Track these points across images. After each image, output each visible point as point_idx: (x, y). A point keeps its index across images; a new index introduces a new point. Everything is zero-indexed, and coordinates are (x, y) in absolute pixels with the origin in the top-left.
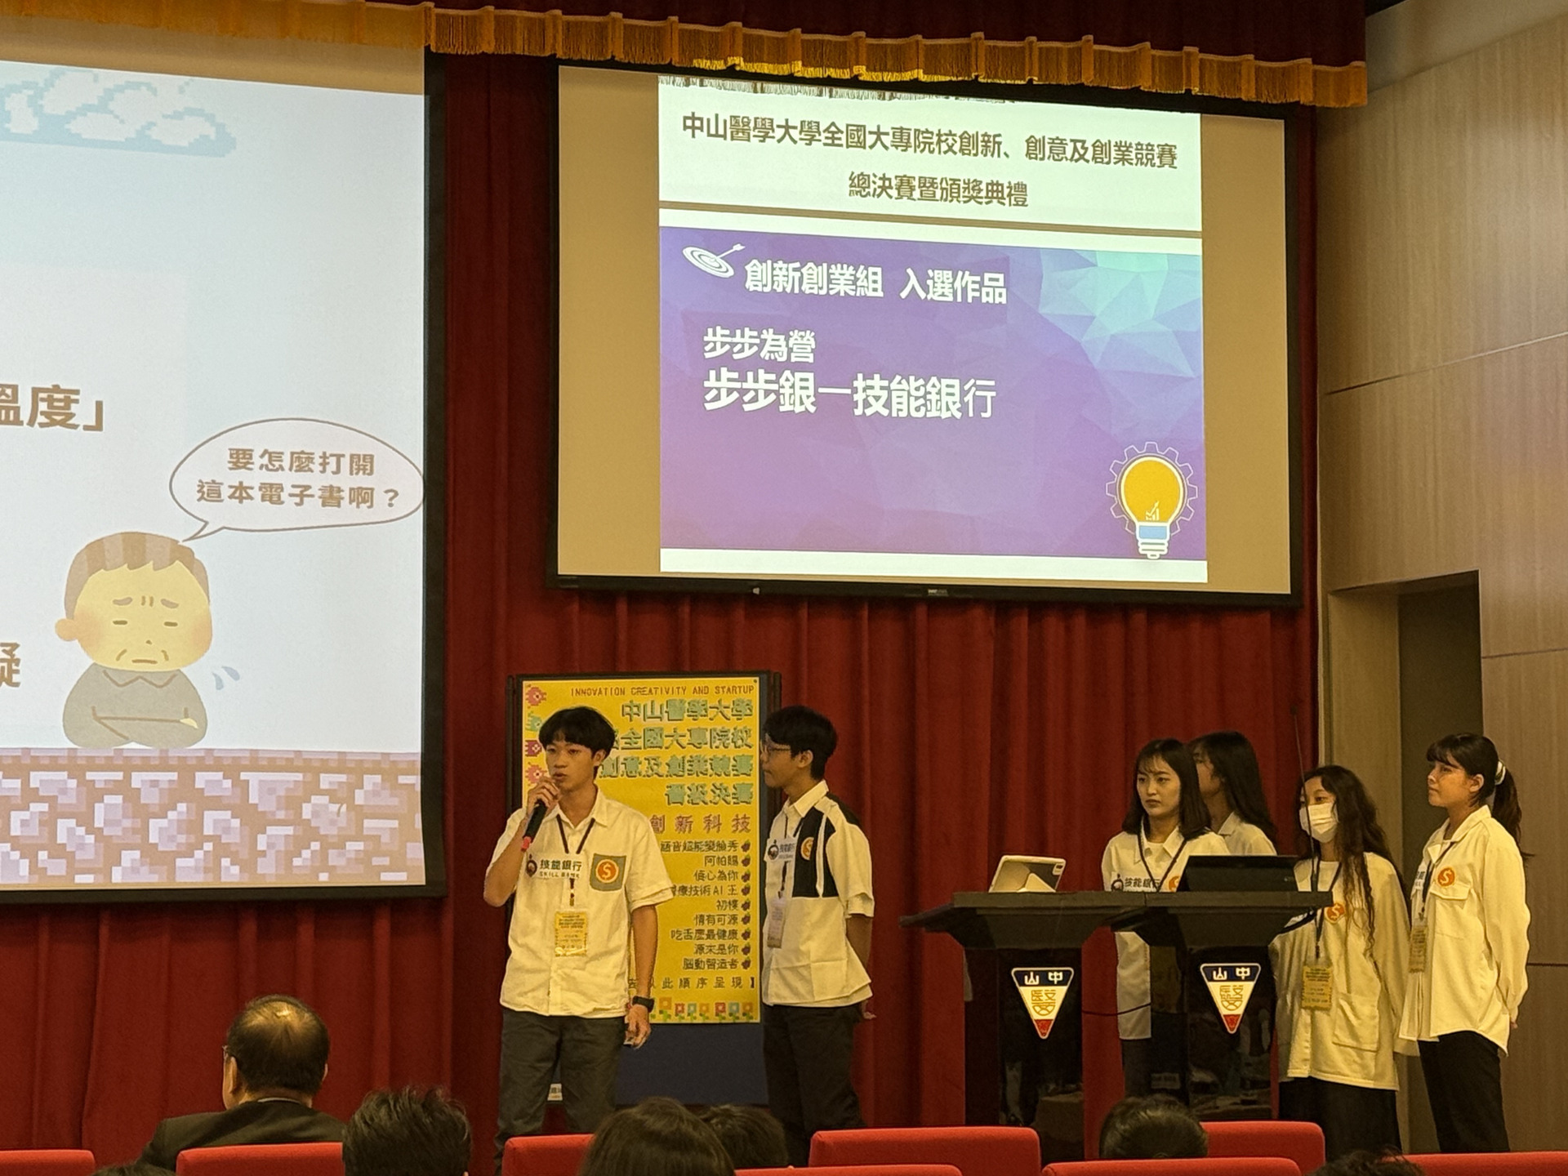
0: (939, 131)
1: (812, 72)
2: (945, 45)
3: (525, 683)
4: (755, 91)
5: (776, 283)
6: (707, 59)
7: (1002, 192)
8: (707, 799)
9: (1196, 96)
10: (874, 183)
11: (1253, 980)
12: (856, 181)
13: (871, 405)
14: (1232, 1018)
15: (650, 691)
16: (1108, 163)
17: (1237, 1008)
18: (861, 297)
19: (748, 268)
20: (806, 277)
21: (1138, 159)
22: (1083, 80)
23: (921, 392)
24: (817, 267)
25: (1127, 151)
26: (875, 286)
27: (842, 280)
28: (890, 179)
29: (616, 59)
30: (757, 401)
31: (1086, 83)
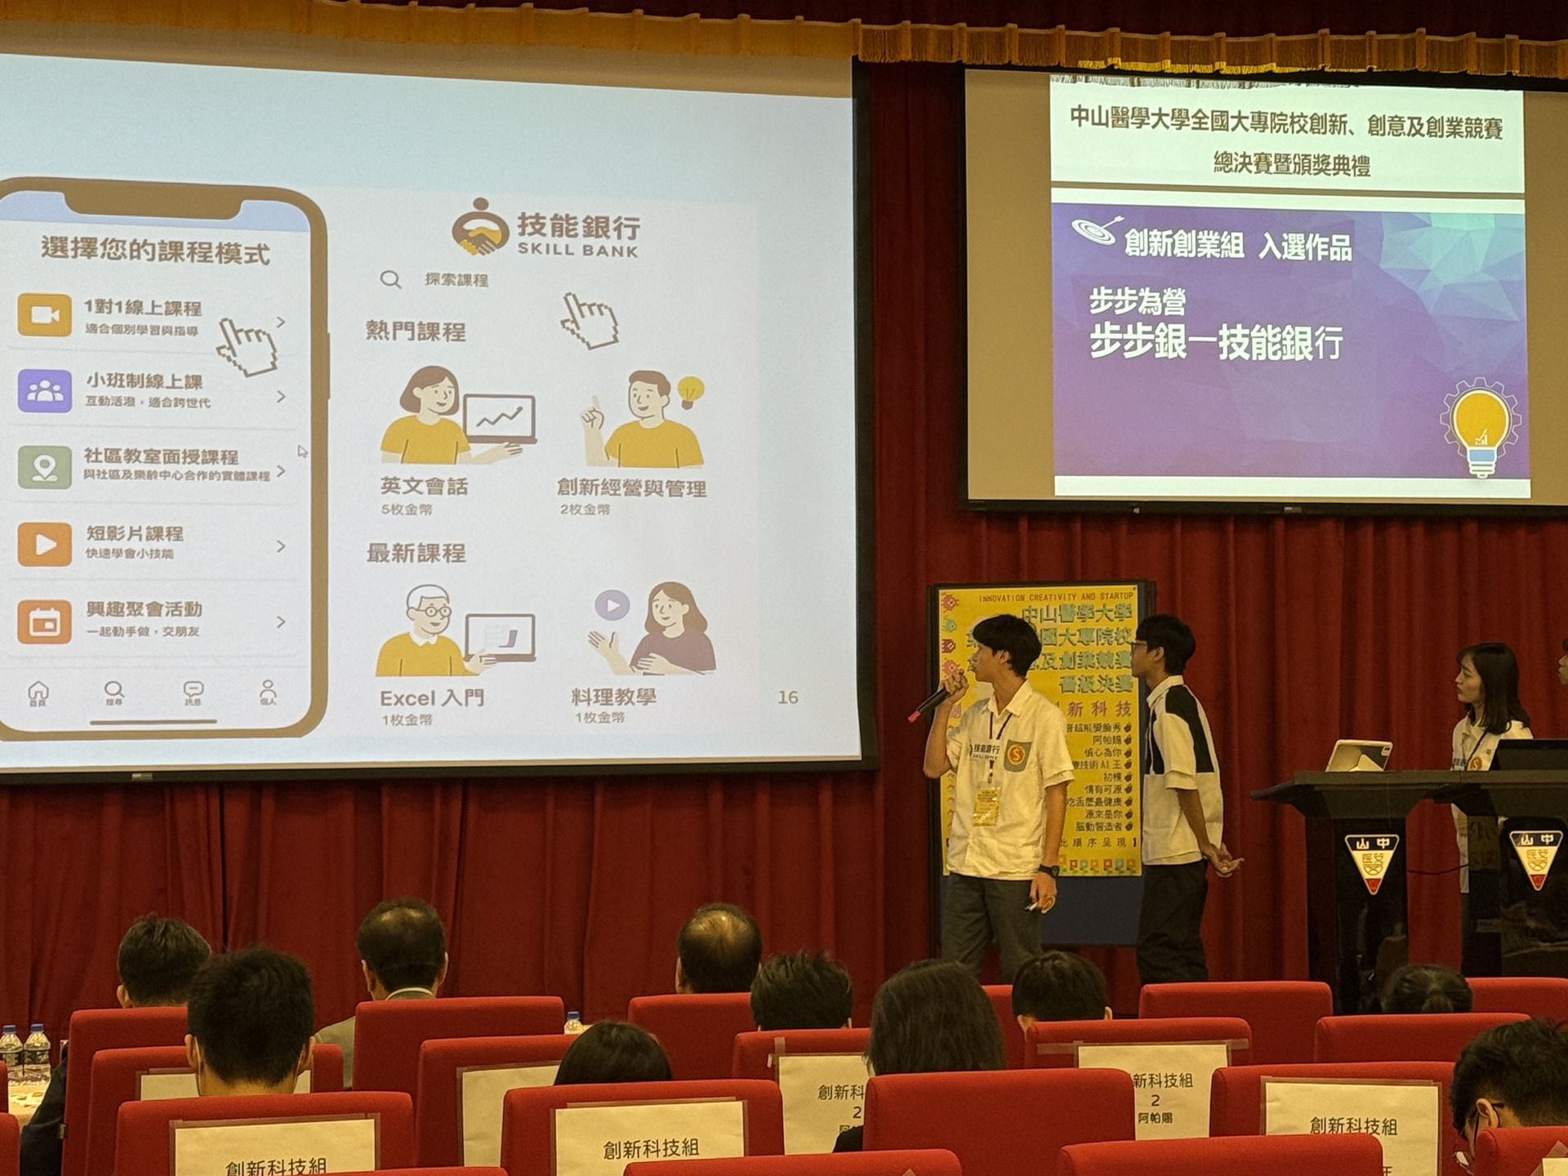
0: (1293, 113)
1: (1180, 68)
2: (1295, 41)
3: (941, 591)
4: (1133, 85)
5: (1152, 249)
6: (1090, 60)
7: (1348, 164)
8: (1095, 689)
9: (1516, 76)
10: (1236, 160)
11: (1556, 845)
12: (1220, 159)
13: (1233, 351)
14: (1538, 878)
15: (1046, 596)
16: (1441, 136)
17: (1543, 868)
18: (1225, 258)
19: (1128, 236)
20: (1177, 243)
21: (1466, 131)
22: (1417, 66)
23: (1278, 339)
24: (1187, 233)
25: (1458, 125)
26: (1237, 248)
27: (1209, 244)
28: (1249, 157)
29: (1013, 63)
30: (1136, 349)
31: (1419, 70)
